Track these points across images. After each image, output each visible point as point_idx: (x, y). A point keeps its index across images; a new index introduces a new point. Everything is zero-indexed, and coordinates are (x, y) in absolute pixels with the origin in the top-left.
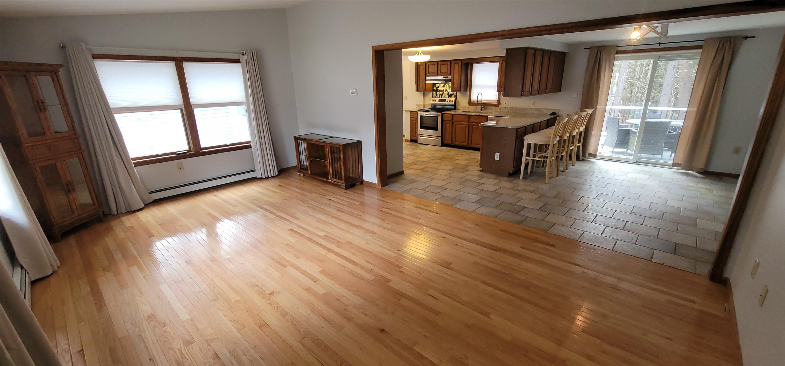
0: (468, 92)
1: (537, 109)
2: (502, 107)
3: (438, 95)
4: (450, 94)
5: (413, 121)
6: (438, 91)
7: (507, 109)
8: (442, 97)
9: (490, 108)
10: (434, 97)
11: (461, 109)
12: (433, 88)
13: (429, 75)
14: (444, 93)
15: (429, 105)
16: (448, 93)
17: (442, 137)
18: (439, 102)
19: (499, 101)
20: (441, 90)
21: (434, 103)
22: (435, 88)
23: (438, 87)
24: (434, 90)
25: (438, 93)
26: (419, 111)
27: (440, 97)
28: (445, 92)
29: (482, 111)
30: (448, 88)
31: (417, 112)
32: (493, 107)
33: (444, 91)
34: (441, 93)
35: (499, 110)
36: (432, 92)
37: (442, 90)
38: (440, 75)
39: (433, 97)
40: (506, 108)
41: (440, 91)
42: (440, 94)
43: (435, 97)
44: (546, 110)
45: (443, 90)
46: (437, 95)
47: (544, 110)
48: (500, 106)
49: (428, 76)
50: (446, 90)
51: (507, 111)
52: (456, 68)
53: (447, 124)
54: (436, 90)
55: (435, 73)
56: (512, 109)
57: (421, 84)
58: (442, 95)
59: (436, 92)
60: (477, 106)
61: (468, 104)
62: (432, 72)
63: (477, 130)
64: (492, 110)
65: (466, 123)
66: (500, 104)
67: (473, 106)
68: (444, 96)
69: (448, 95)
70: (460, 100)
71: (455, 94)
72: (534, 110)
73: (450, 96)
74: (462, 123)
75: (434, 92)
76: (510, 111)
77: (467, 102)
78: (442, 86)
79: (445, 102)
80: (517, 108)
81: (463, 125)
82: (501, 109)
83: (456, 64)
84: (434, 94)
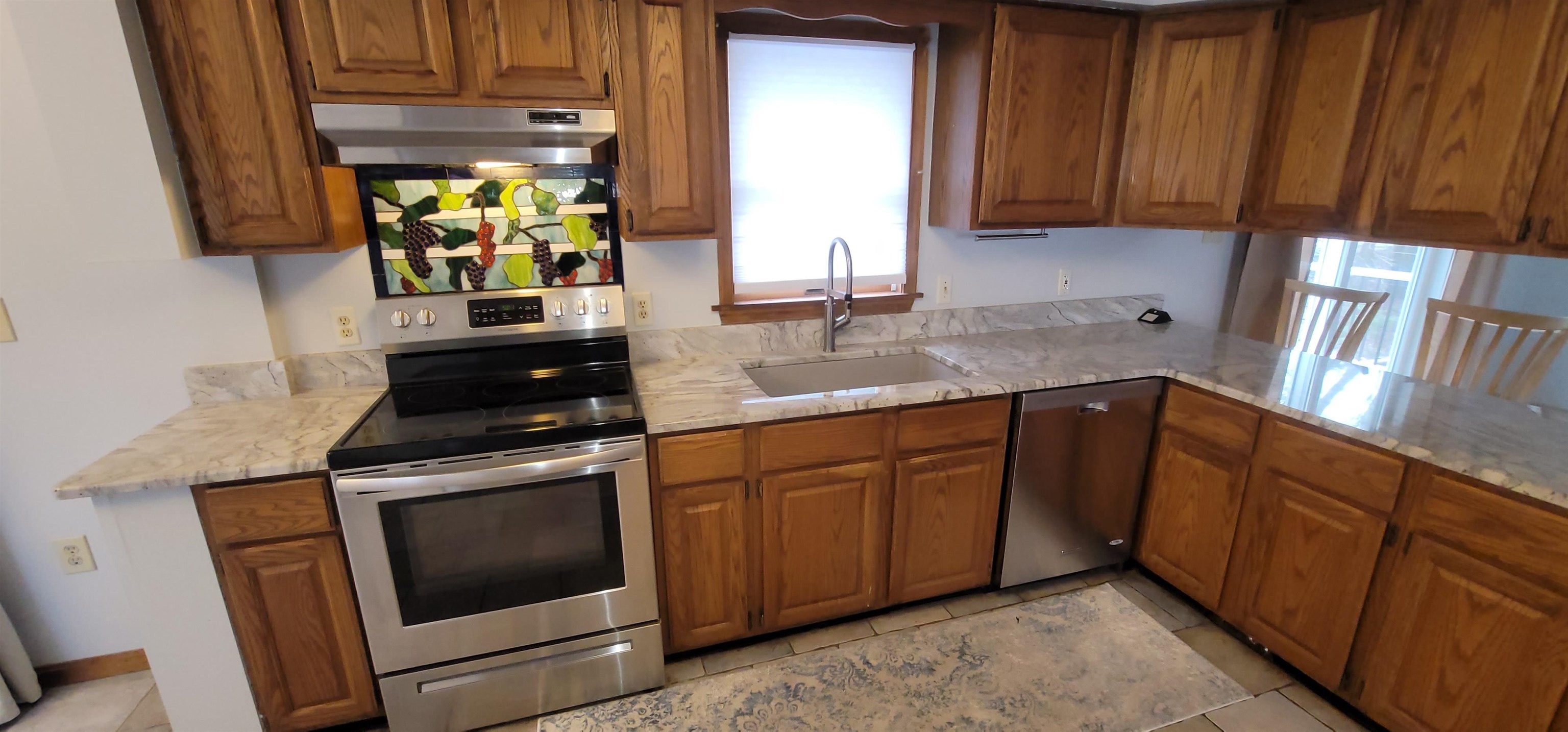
1: (1090, 305)
2: (933, 312)
3: (442, 273)
4: (556, 258)
5: (265, 573)
6: (433, 240)
7: (961, 321)
8: (478, 288)
9: (865, 326)
10: (395, 287)
11: (674, 353)
12: (368, 213)
13: (340, 81)
14: (500, 250)
15: (351, 358)
16: (541, 251)
17: (665, 616)
18: (474, 324)
19: (911, 277)
20: (464, 226)
21: (419, 336)
22: (387, 216)
23: (430, 204)
24: (387, 226)
25: (436, 254)
27: (466, 285)
28: (508, 240)
29: (833, 350)
30: (533, 210)
31: (325, 477)
32: (884, 317)
33: (497, 238)
34: (472, 250)
35: (918, 331)
36: (363, 252)
37: (475, 227)
38: (492, 98)
39: (382, 291)
40: (952, 314)
41: (457, 237)
42: (456, 264)
43: (406, 284)
44: (1120, 304)
45: (488, 229)
46: (422, 268)
47: (1115, 306)
48: (917, 305)
49: (334, 95)
50: (515, 228)
51: (960, 328)
52: (662, 46)
53: (696, 511)
54: (404, 232)
55: (431, 72)
56: (984, 316)
57: (249, 177)
58: (484, 269)
59: (406, 248)
60: (782, 328)
61: (721, 316)
62: (382, 57)
63: (941, 491)
64: (879, 334)
65: (866, 465)
66: (921, 295)
67: (767, 333)
68: (503, 274)
69: (538, 266)
70: (651, 294)
71: (609, 257)
72: (1078, 310)
73: (560, 276)
74: (833, 470)
75: (392, 247)
76: (972, 330)
77: (715, 308)
78: (469, 196)
79: (541, 319)
80: (1006, 309)
81: (838, 487)
82: (927, 320)
83: (661, 8)
84: (386, 265)
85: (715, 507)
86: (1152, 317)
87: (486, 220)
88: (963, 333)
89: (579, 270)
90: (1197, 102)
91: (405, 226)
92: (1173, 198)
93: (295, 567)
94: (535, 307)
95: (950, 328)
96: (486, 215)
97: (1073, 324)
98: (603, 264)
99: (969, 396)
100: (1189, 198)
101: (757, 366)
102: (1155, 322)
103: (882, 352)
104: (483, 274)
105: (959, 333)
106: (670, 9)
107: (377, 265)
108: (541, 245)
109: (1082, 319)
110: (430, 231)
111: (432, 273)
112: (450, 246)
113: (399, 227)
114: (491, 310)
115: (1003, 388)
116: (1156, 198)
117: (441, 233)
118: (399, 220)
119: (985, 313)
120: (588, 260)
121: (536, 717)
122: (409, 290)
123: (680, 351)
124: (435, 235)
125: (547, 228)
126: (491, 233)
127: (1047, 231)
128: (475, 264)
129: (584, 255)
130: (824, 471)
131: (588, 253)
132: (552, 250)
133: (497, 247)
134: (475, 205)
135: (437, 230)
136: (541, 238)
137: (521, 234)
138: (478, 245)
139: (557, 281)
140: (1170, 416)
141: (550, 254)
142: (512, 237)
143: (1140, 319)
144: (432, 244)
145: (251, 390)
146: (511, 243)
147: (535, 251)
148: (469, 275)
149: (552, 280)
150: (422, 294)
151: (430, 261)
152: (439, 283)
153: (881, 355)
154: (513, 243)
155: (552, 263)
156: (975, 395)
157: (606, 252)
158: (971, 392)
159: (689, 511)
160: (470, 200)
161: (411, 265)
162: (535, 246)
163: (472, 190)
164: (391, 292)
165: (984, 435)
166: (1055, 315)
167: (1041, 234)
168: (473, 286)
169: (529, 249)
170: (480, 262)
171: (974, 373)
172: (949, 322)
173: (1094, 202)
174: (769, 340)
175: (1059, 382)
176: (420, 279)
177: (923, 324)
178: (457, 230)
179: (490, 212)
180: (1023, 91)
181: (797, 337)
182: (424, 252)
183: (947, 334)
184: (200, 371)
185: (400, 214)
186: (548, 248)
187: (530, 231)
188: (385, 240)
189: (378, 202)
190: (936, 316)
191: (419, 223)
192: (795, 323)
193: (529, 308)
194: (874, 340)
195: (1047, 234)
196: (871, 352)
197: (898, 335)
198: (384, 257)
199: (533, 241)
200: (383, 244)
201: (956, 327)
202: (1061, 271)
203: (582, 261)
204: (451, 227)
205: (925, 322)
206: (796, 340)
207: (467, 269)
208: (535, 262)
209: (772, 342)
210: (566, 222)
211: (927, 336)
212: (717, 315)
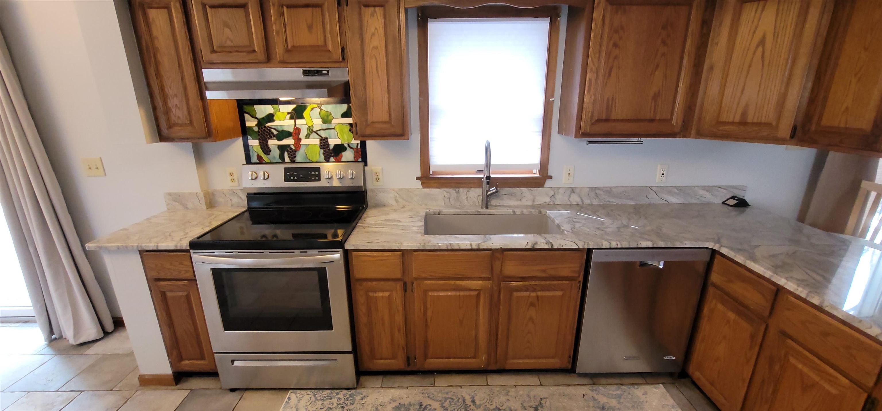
0: (415, 137)
1: (681, 190)
2: (559, 188)
3: (275, 153)
4: (331, 147)
5: (169, 294)
6: (271, 136)
7: (579, 195)
8: (293, 161)
9: (511, 195)
10: (254, 159)
11: (393, 202)
12: (243, 121)
13: (214, 57)
14: (303, 142)
15: (233, 193)
16: (324, 143)
17: (355, 351)
18: (286, 180)
19: (544, 166)
20: (286, 129)
21: (261, 185)
22: (251, 123)
23: (270, 118)
24: (251, 128)
25: (273, 143)
26: (196, 245)
27: (287, 159)
28: (307, 137)
29: (487, 208)
30: (320, 121)
31: (190, 253)
32: (524, 190)
33: (302, 135)
34: (289, 141)
35: (548, 200)
36: (240, 141)
37: (291, 130)
38: (284, 63)
39: (249, 161)
40: (572, 190)
41: (283, 134)
42: (283, 149)
43: (259, 157)
44: (708, 191)
45: (297, 130)
46: (267, 150)
47: (702, 192)
48: (548, 183)
49: (212, 65)
50: (311, 130)
51: (578, 200)
52: (373, 30)
53: (375, 295)
54: (259, 131)
55: (254, 51)
56: (596, 193)
57: (176, 106)
58: (296, 151)
59: (259, 140)
60: (458, 192)
61: (422, 183)
62: (232, 44)
63: (532, 304)
64: (520, 200)
65: (480, 282)
66: (551, 177)
67: (448, 194)
68: (305, 155)
69: (322, 151)
70: (382, 168)
71: (359, 147)
72: (670, 193)
73: (333, 156)
74: (458, 282)
75: (253, 139)
76: (587, 202)
77: (418, 178)
78: (288, 113)
79: (319, 180)
80: (614, 190)
81: (462, 293)
82: (554, 194)
83: (373, 8)
84: (250, 148)
85: (386, 294)
86: (732, 202)
87: (297, 126)
88: (580, 203)
89: (343, 153)
90: (760, 49)
91: (259, 128)
92: (737, 119)
93: (180, 294)
94: (317, 173)
95: (570, 199)
96: (297, 124)
97: (667, 203)
98: (356, 151)
99: (551, 247)
100: (750, 119)
101: (437, 213)
102: (735, 206)
103: (518, 211)
104: (295, 154)
105: (577, 203)
106: (377, 9)
107: (246, 147)
108: (324, 140)
109: (674, 200)
110: (270, 131)
111: (271, 152)
112: (279, 139)
113: (256, 129)
114: (295, 173)
115: (576, 244)
116: (724, 118)
117: (275, 133)
118: (256, 125)
119: (598, 191)
120: (348, 148)
121: (288, 389)
122: (261, 161)
123: (397, 201)
124: (273, 133)
125: (327, 131)
126: (299, 133)
127: (642, 139)
128: (291, 149)
129: (346, 145)
130: (452, 282)
131: (348, 145)
132: (330, 143)
133: (302, 140)
134: (291, 118)
135: (273, 130)
136: (324, 136)
137: (314, 133)
138: (293, 139)
139: (332, 159)
140: (715, 277)
141: (328, 145)
142: (309, 135)
143: (724, 203)
144: (271, 138)
145: (190, 206)
146: (309, 138)
147: (321, 143)
148: (288, 154)
149: (329, 158)
150: (267, 163)
151: (270, 146)
152: (274, 158)
153: (517, 213)
154: (310, 138)
155: (329, 150)
156: (555, 247)
157: (358, 144)
158: (552, 245)
159: (371, 294)
160: (289, 116)
161: (261, 148)
162: (321, 140)
163: (290, 111)
164: (253, 161)
165: (565, 273)
166: (652, 195)
167: (637, 141)
168: (290, 160)
169: (318, 142)
170: (294, 148)
171: (565, 231)
172: (570, 196)
173: (674, 122)
174: (449, 199)
175: (621, 244)
176: (265, 155)
177: (551, 195)
178: (283, 131)
179: (299, 122)
180: (615, 45)
181: (467, 198)
182: (267, 142)
183: (569, 203)
184: (170, 194)
185: (256, 123)
186: (327, 141)
187: (318, 132)
188: (250, 135)
189: (247, 116)
190: (561, 191)
191: (265, 127)
192: (465, 190)
193: (313, 173)
194: (518, 203)
195: (642, 141)
196: (510, 211)
197: (533, 201)
198: (249, 144)
199: (320, 138)
200: (249, 137)
201: (575, 199)
202: (659, 166)
203: (345, 149)
204: (280, 129)
205: (553, 194)
206: (466, 199)
207: (288, 151)
208: (321, 148)
209: (451, 200)
210: (337, 128)
211: (554, 203)
212: (419, 182)
